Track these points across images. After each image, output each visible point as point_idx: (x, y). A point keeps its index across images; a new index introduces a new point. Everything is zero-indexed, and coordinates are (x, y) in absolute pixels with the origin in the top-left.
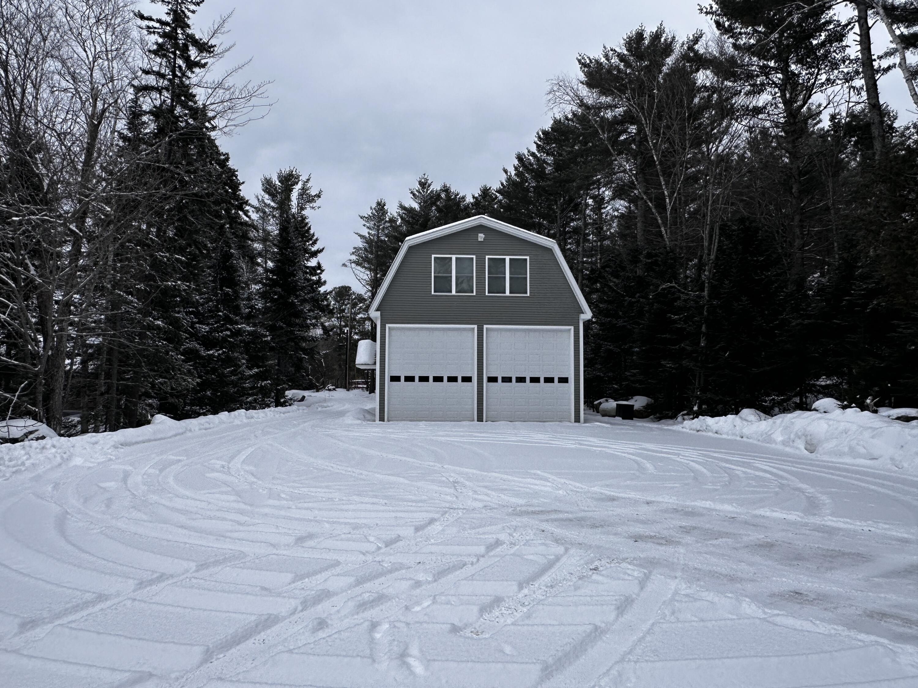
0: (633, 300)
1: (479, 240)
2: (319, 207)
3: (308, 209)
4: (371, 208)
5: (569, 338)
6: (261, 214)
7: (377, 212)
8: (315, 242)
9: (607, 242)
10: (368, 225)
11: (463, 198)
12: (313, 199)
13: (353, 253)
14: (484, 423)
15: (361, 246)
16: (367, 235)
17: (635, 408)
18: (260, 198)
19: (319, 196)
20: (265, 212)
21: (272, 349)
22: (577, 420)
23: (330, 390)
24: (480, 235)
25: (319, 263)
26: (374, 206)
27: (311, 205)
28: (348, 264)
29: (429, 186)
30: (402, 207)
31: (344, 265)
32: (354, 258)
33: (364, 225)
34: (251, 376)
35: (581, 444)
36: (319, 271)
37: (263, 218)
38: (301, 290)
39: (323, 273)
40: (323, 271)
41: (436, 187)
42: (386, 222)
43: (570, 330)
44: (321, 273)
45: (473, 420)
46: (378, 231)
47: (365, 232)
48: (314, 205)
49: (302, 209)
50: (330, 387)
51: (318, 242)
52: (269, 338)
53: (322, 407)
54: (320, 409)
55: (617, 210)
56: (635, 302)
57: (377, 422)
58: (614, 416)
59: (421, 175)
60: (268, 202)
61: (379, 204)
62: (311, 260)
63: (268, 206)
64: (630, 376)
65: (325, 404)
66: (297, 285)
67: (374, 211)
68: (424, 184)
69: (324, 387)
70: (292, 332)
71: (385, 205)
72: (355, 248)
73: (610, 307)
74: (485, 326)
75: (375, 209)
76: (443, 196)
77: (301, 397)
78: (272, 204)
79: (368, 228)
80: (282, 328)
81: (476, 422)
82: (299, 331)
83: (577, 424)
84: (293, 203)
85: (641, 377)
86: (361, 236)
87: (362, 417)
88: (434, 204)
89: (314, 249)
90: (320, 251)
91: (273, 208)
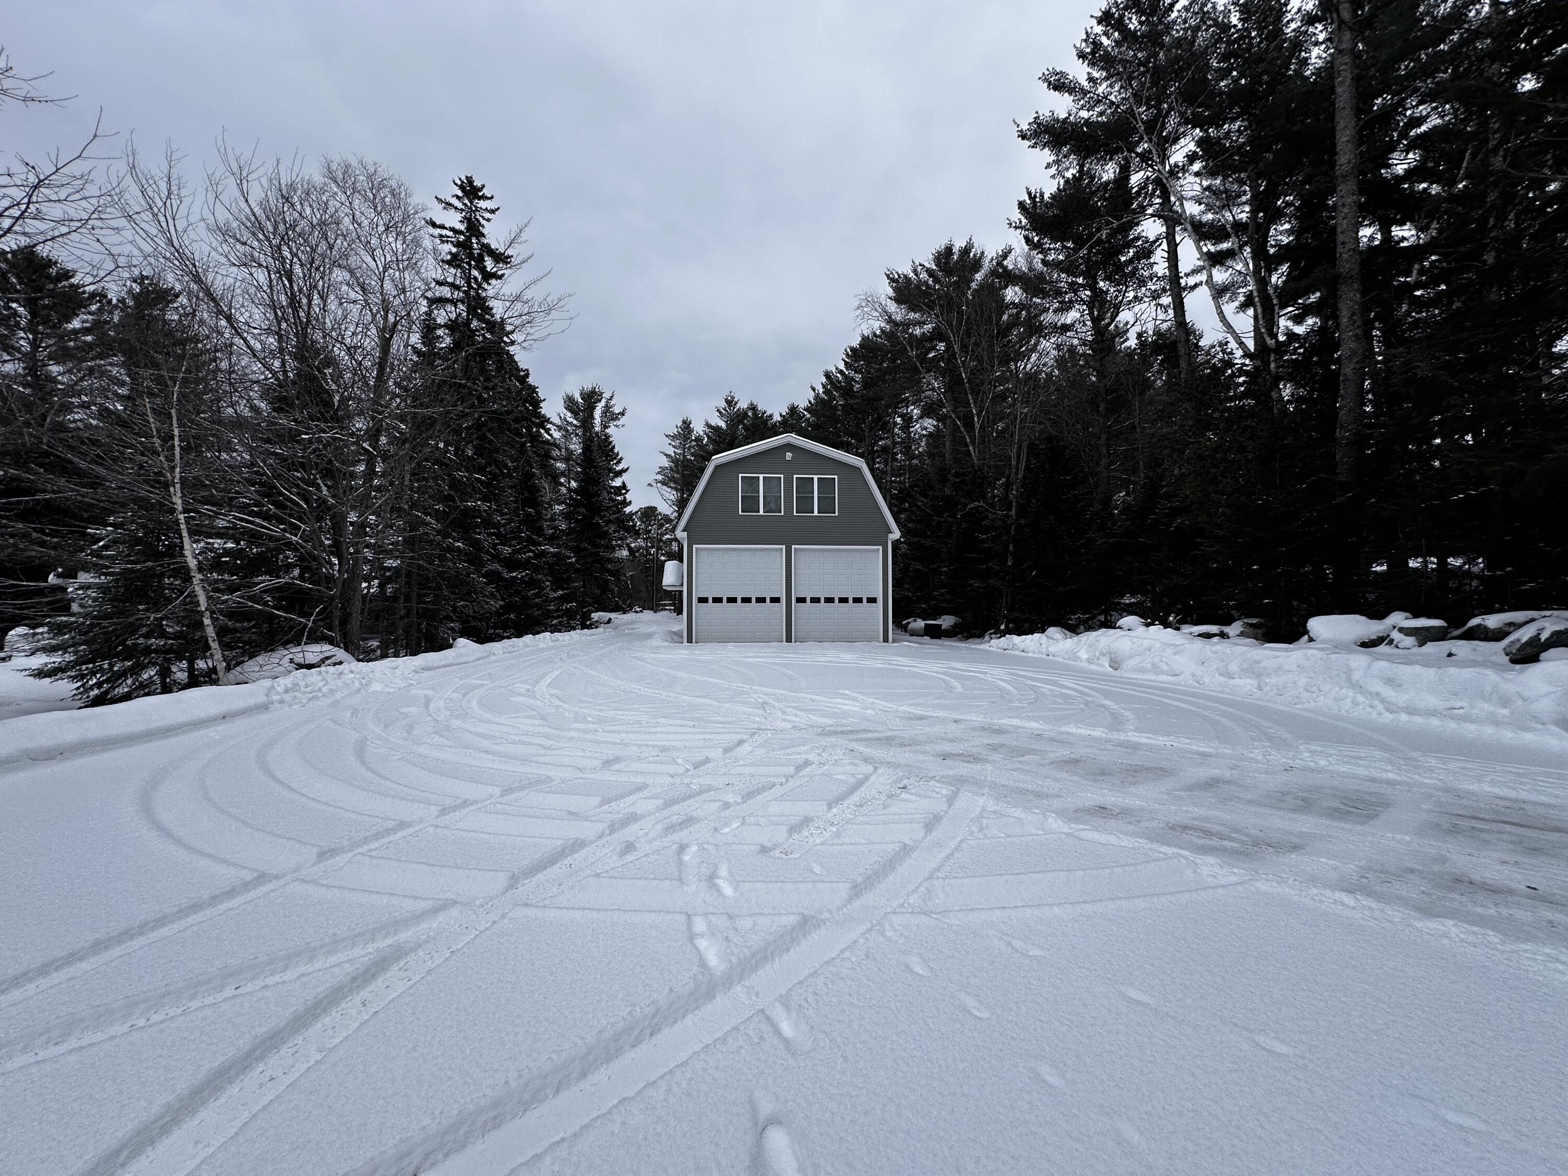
0: (941, 519)
1: (787, 458)
2: (623, 425)
3: (612, 427)
4: (677, 427)
5: (878, 558)
6: (564, 433)
7: (682, 430)
8: (619, 462)
9: (915, 462)
10: (674, 444)
11: (771, 416)
12: (617, 417)
13: (659, 473)
14: (793, 644)
15: (667, 466)
16: (673, 455)
17: (943, 627)
18: (562, 416)
19: (623, 414)
20: (567, 431)
21: (577, 571)
22: (886, 640)
23: (637, 612)
24: (787, 454)
25: (623, 483)
26: (680, 424)
27: (615, 423)
28: (654, 484)
29: (736, 404)
30: (708, 425)
31: (650, 485)
32: (660, 477)
33: (670, 444)
34: (555, 598)
35: (889, 664)
36: (624, 491)
37: (565, 437)
38: (606, 510)
39: (628, 493)
40: (628, 491)
41: (743, 405)
42: (692, 440)
43: (878, 550)
44: (626, 493)
45: (782, 641)
46: (684, 449)
47: (671, 451)
48: (618, 423)
49: (606, 427)
50: (637, 609)
51: (623, 461)
52: (574, 560)
53: (629, 629)
54: (627, 631)
55: (926, 429)
56: (943, 522)
57: (685, 644)
58: (922, 636)
59: (727, 393)
60: (571, 420)
61: (684, 422)
62: (616, 479)
63: (571, 424)
64: (938, 595)
65: (632, 627)
66: (601, 505)
67: (680, 430)
68: (730, 402)
69: (631, 609)
70: (597, 553)
71: (690, 423)
72: (660, 468)
73: (918, 526)
74: (793, 547)
75: (680, 427)
76: (750, 414)
77: (607, 619)
78: (575, 422)
79: (674, 447)
80: (586, 549)
81: (785, 643)
82: (605, 552)
83: (885, 644)
84: (596, 422)
85: (949, 597)
86: (667, 456)
87: (669, 639)
88: (741, 422)
89: (619, 468)
90: (624, 471)
91: (576, 426)
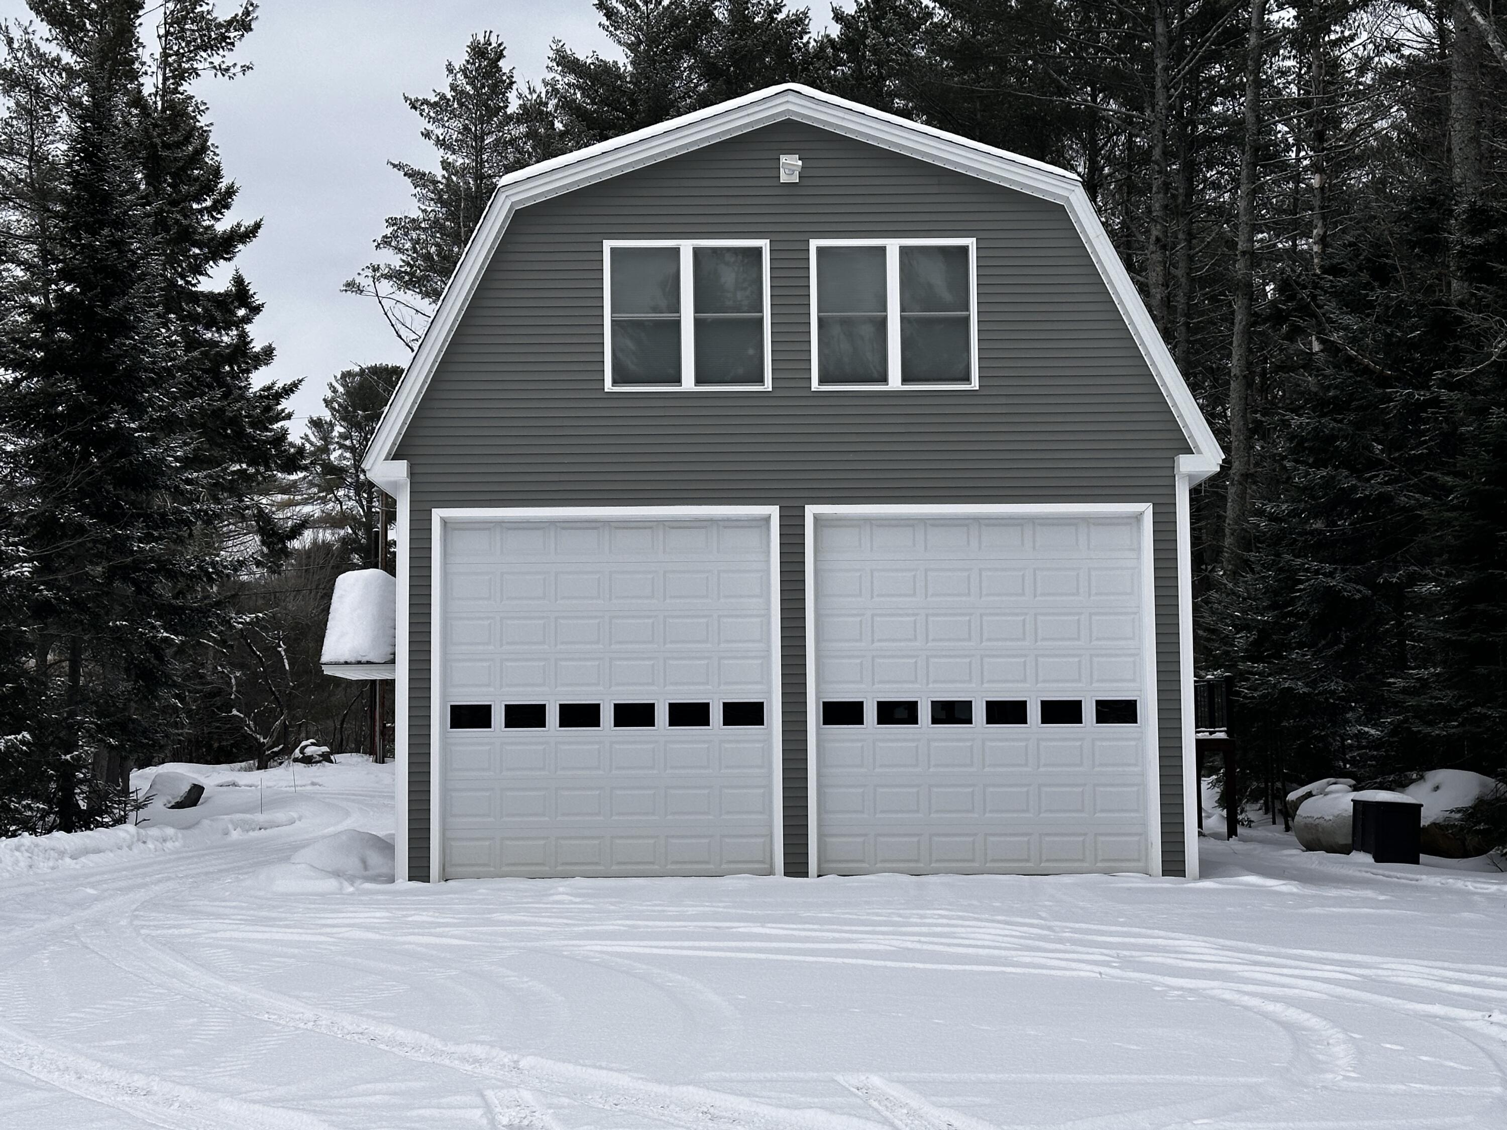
0: (1420, 396)
1: (784, 179)
2: (246, 69)
3: (207, 75)
4: (450, 69)
6: (24, 98)
7: (471, 83)
8: (223, 203)
10: (439, 131)
12: (224, 38)
13: (386, 241)
14: (812, 880)
15: (416, 214)
16: (439, 173)
17: (1427, 817)
18: (16, 33)
19: (243, 24)
20: (37, 91)
21: (42, 610)
22: (1175, 864)
24: (783, 159)
25: (239, 281)
26: (460, 58)
27: (217, 60)
28: (365, 282)
30: (565, 61)
31: (351, 286)
32: (393, 260)
33: (427, 135)
36: (241, 312)
37: (29, 112)
38: (156, 384)
39: (257, 319)
40: (257, 310)
42: (509, 118)
43: (1138, 517)
44: (247, 320)
45: (771, 873)
46: (480, 151)
48: (228, 58)
49: (181, 75)
50: (310, 751)
51: (237, 201)
52: (26, 569)
53: (248, 827)
54: (235, 835)
56: (1423, 406)
57: (403, 883)
58: (1346, 850)
60: (52, 50)
61: (479, 51)
62: (212, 268)
63: (54, 63)
64: (1404, 691)
65: (260, 818)
66: (138, 365)
67: (461, 80)
69: (287, 751)
70: (120, 545)
71: (500, 56)
72: (392, 222)
73: (1329, 424)
74: (811, 511)
75: (464, 71)
77: (186, 788)
78: (68, 58)
79: (441, 143)
80: (80, 529)
81: (779, 878)
82: (148, 538)
83: (1170, 882)
84: (144, 54)
85: (1446, 697)
86: (418, 177)
87: (352, 864)
88: (687, 45)
89: (224, 225)
90: (248, 234)
91: (68, 69)
